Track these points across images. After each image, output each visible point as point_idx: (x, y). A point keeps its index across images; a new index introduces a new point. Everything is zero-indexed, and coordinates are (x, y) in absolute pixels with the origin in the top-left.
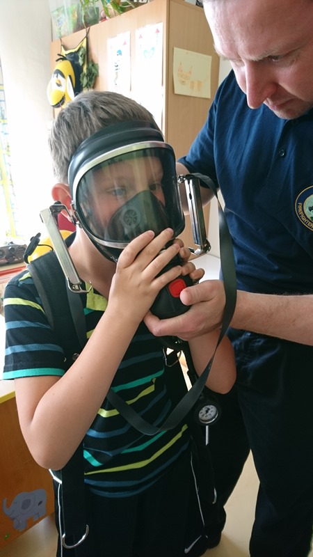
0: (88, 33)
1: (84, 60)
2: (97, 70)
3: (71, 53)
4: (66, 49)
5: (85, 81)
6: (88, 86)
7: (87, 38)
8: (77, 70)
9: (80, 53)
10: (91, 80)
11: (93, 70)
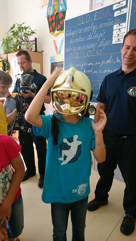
0: (7, 55)
1: (6, 62)
2: (10, 65)
3: (3, 60)
4: (1, 59)
5: (6, 68)
6: (7, 69)
7: (7, 57)
8: (4, 65)
9: (5, 60)
10: (8, 68)
11: (9, 65)
